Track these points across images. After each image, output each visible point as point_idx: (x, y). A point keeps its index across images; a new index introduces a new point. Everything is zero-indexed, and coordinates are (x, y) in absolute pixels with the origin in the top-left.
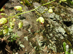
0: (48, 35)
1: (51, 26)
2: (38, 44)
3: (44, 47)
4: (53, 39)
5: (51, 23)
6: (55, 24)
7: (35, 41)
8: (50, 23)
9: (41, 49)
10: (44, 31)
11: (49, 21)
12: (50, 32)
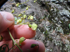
0: (53, 20)
1: (55, 10)
2: (46, 29)
3: (52, 31)
4: (59, 23)
5: (55, 7)
6: (59, 7)
7: (42, 27)
8: (53, 7)
9: (50, 33)
10: (49, 16)
11: (52, 4)
12: (55, 17)
